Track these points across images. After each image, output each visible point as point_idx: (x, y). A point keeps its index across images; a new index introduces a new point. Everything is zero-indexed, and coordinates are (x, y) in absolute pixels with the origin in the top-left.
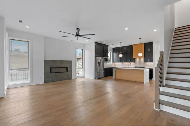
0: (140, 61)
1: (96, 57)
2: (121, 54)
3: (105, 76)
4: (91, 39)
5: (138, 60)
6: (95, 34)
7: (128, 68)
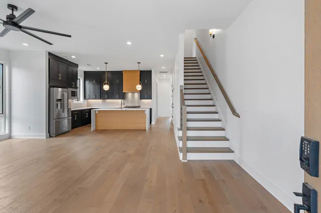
0: (133, 96)
1: (50, 87)
2: (107, 84)
3: (72, 128)
4: (51, 44)
5: (130, 95)
6: (70, 36)
7: (120, 109)
